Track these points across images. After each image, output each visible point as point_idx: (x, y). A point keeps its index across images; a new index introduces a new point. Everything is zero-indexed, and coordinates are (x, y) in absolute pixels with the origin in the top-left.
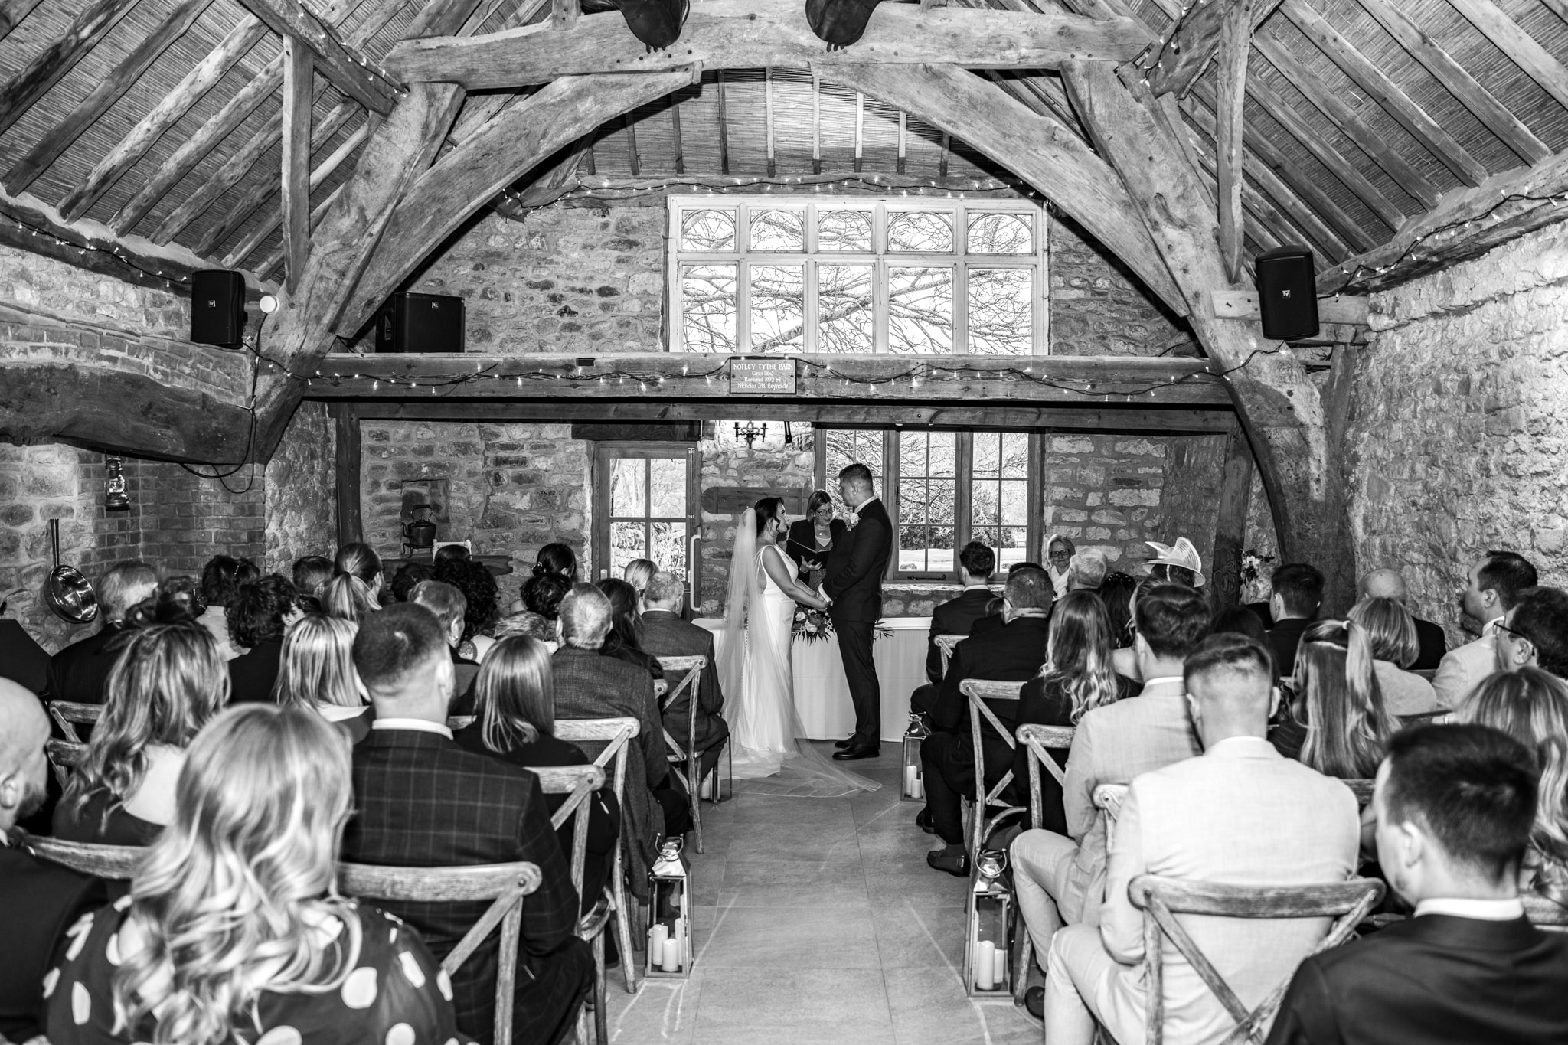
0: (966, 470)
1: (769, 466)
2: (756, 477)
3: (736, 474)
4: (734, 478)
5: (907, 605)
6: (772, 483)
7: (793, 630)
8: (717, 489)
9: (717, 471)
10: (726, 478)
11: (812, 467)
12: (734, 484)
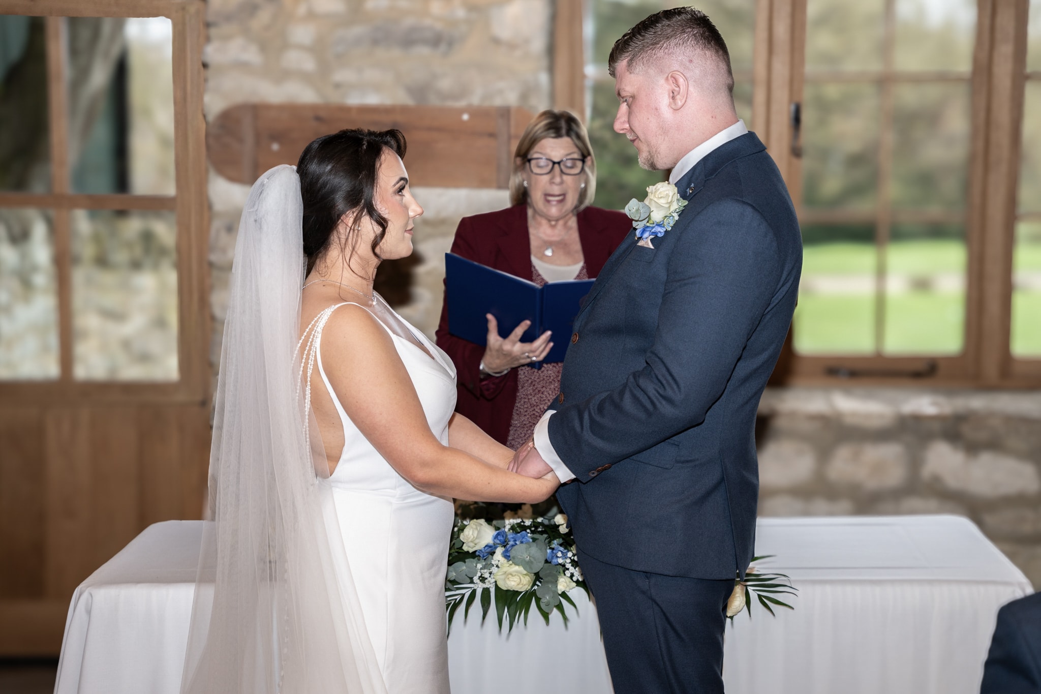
0: (1005, 50)
1: (409, 40)
2: (371, 75)
3: (308, 64)
4: (305, 77)
5: (824, 453)
6: (419, 91)
7: (451, 583)
8: (256, 110)
9: (252, 55)
10: (284, 75)
11: (538, 44)
12: (305, 95)
